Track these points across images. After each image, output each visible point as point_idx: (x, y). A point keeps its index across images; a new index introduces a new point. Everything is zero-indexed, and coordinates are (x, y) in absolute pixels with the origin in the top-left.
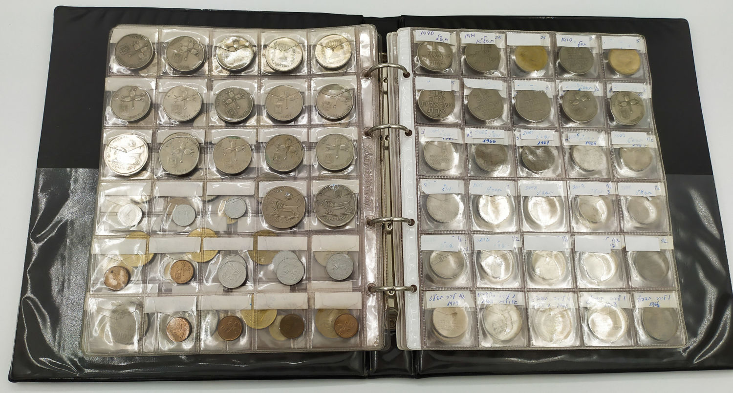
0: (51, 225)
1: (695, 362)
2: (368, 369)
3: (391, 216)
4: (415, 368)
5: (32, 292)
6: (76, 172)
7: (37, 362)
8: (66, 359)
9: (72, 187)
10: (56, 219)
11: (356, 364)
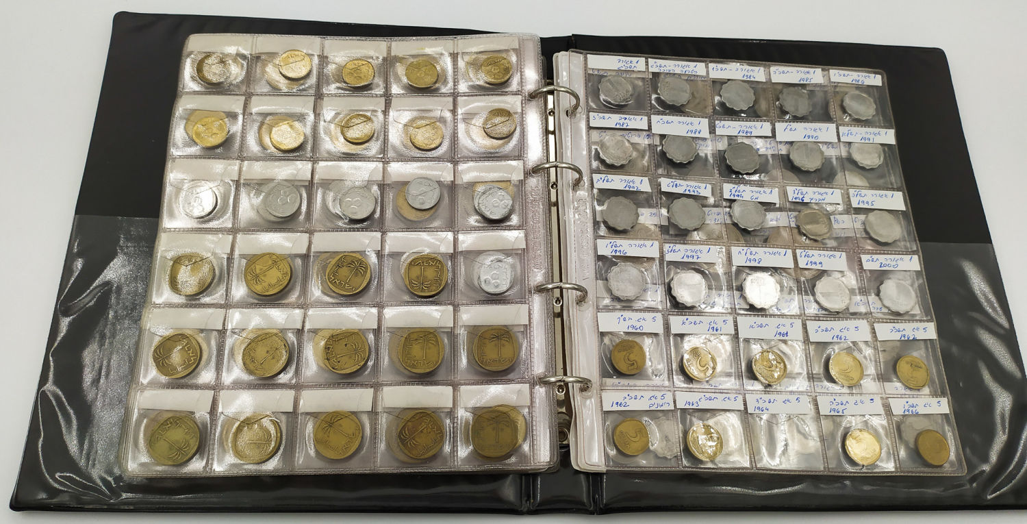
0: (91, 288)
1: (989, 496)
2: (529, 499)
3: (561, 281)
4: (595, 501)
5: (56, 383)
6: (129, 221)
7: (52, 479)
8: (95, 476)
9: (122, 241)
10: (97, 283)
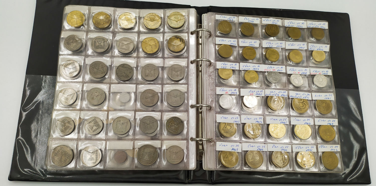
0: (32, 103)
1: (348, 180)
2: (188, 179)
3: (202, 104)
4: (211, 180)
5: (22, 136)
6: (45, 77)
7: (23, 171)
8: (37, 170)
9: (43, 84)
10: (35, 100)
11: (182, 177)
